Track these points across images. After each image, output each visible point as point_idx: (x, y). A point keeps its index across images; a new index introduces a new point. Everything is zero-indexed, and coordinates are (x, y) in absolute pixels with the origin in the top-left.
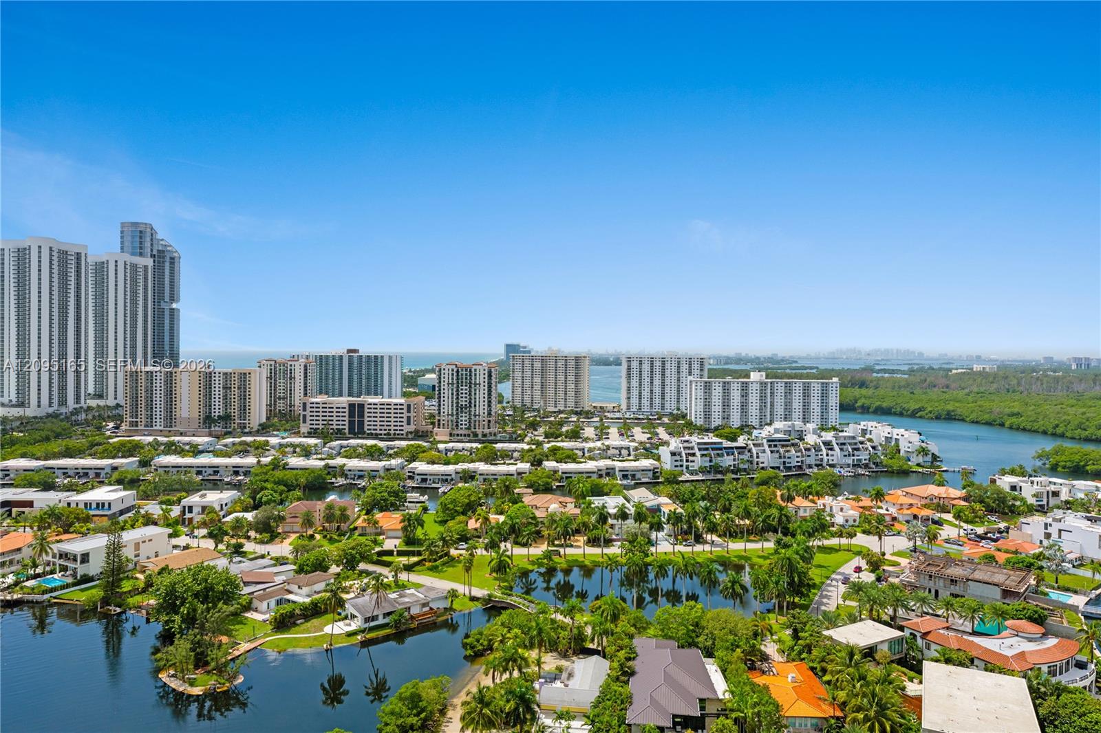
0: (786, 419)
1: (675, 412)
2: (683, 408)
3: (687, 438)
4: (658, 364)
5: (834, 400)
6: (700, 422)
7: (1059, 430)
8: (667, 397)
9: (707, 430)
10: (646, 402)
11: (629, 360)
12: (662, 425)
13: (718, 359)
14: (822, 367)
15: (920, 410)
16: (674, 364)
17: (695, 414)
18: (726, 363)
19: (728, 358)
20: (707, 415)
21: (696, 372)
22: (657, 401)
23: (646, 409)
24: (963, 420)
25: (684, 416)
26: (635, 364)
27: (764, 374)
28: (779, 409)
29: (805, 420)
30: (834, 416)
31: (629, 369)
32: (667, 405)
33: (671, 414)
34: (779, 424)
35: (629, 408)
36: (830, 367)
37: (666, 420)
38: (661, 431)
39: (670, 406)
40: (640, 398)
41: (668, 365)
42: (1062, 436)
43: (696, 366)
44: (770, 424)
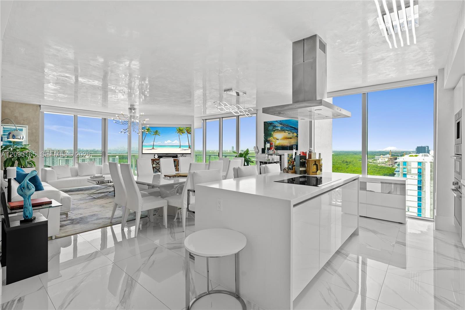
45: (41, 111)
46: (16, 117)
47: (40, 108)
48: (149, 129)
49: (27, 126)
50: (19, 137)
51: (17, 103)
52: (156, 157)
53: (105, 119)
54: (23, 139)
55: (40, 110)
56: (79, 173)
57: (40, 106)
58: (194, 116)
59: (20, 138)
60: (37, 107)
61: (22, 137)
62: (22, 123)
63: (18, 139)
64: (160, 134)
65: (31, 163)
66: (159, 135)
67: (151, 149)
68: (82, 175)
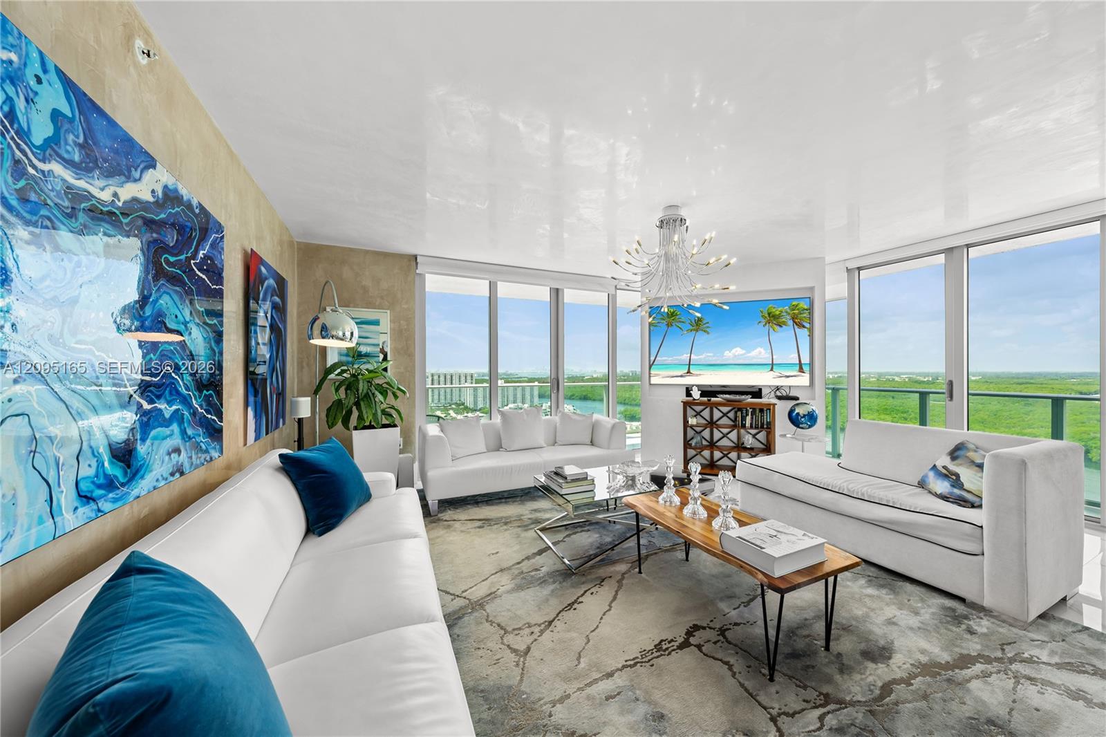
0: (514, 403)
1: (458, 402)
2: (462, 400)
3: (466, 414)
4: (448, 377)
5: (536, 393)
6: (472, 406)
7: (627, 401)
8: (454, 395)
9: (476, 410)
10: (442, 397)
11: (432, 375)
12: (452, 409)
13: (479, 374)
14: (530, 377)
15: (573, 395)
16: (457, 377)
17: (469, 402)
18: (483, 376)
19: (484, 373)
20: (475, 403)
21: (469, 380)
22: (449, 396)
23: (442, 401)
24: (590, 399)
25: (463, 404)
26: (436, 378)
27: (503, 381)
28: (511, 398)
29: (523, 403)
30: (536, 400)
31: (432, 380)
32: (454, 399)
33: (456, 403)
34: (511, 405)
35: (433, 401)
36: (533, 377)
37: (454, 406)
38: (451, 412)
39: (456, 399)
40: (439, 396)
41: (454, 378)
42: (627, 404)
43: (469, 378)
44: (507, 405)
45: (417, 272)
46: (365, 289)
47: (417, 264)
48: (677, 315)
49: (389, 312)
50: (340, 334)
51: (367, 252)
52: (696, 394)
53: (557, 290)
54: (350, 339)
55: (417, 268)
56: (503, 441)
57: (415, 257)
58: (824, 258)
59: (344, 335)
60: (410, 261)
61: (348, 334)
62: (377, 303)
63: (338, 338)
64: (708, 330)
65: (391, 416)
66: (708, 333)
67: (681, 376)
68: (512, 449)
